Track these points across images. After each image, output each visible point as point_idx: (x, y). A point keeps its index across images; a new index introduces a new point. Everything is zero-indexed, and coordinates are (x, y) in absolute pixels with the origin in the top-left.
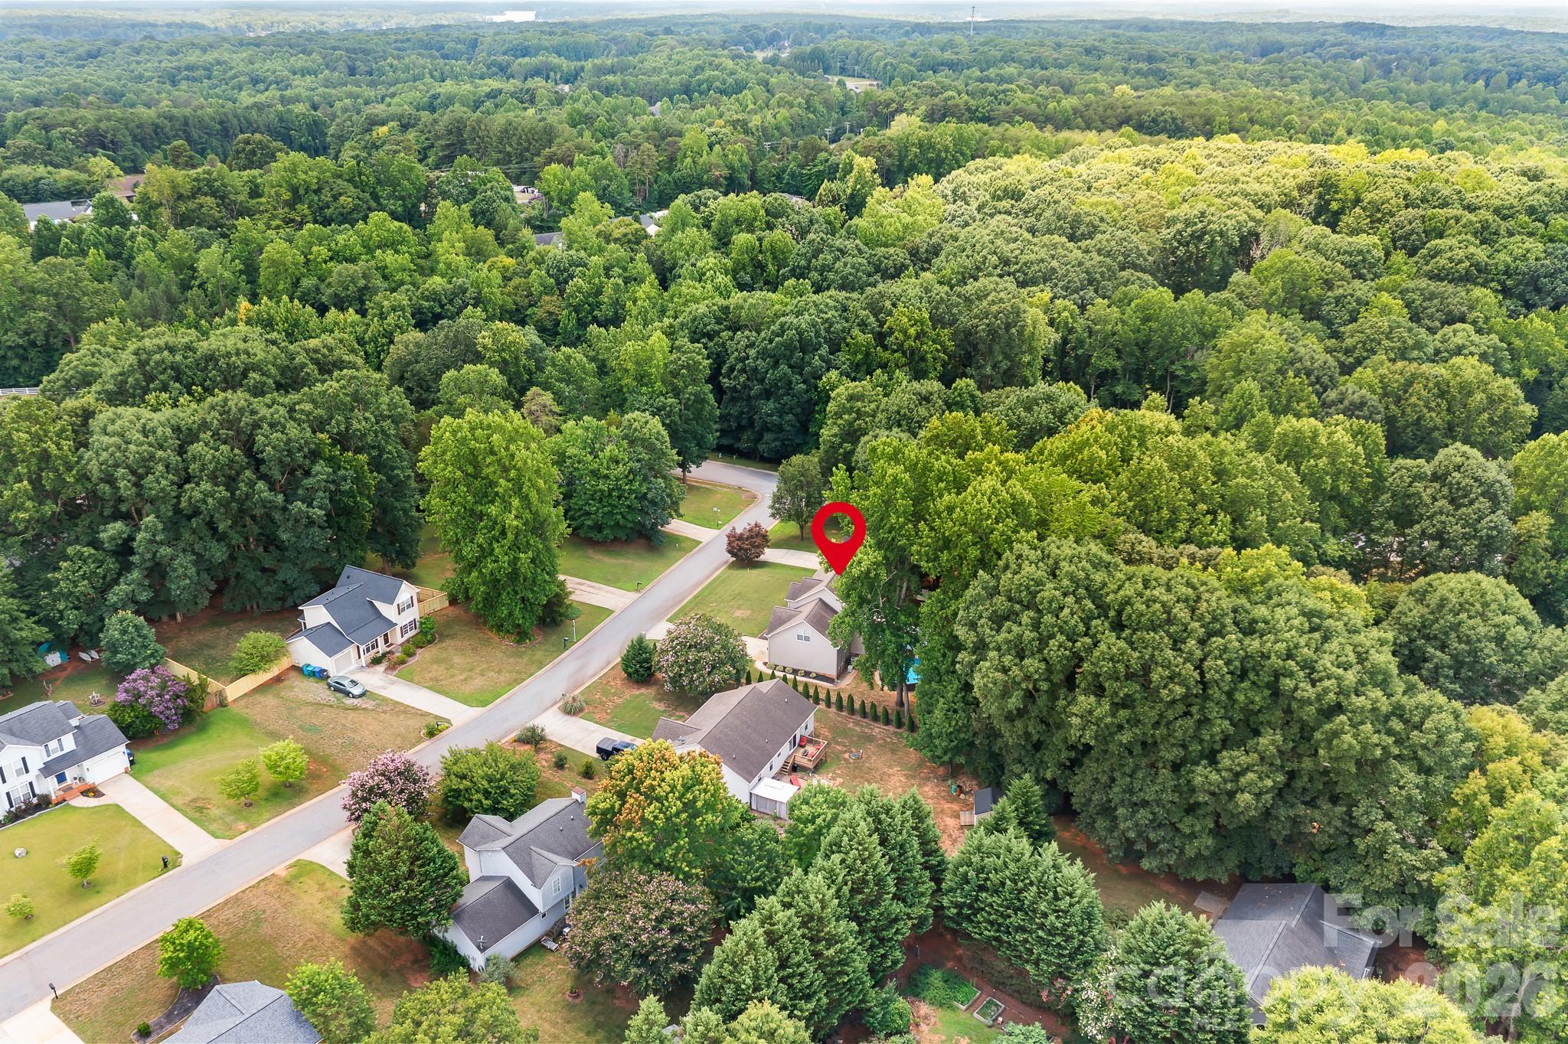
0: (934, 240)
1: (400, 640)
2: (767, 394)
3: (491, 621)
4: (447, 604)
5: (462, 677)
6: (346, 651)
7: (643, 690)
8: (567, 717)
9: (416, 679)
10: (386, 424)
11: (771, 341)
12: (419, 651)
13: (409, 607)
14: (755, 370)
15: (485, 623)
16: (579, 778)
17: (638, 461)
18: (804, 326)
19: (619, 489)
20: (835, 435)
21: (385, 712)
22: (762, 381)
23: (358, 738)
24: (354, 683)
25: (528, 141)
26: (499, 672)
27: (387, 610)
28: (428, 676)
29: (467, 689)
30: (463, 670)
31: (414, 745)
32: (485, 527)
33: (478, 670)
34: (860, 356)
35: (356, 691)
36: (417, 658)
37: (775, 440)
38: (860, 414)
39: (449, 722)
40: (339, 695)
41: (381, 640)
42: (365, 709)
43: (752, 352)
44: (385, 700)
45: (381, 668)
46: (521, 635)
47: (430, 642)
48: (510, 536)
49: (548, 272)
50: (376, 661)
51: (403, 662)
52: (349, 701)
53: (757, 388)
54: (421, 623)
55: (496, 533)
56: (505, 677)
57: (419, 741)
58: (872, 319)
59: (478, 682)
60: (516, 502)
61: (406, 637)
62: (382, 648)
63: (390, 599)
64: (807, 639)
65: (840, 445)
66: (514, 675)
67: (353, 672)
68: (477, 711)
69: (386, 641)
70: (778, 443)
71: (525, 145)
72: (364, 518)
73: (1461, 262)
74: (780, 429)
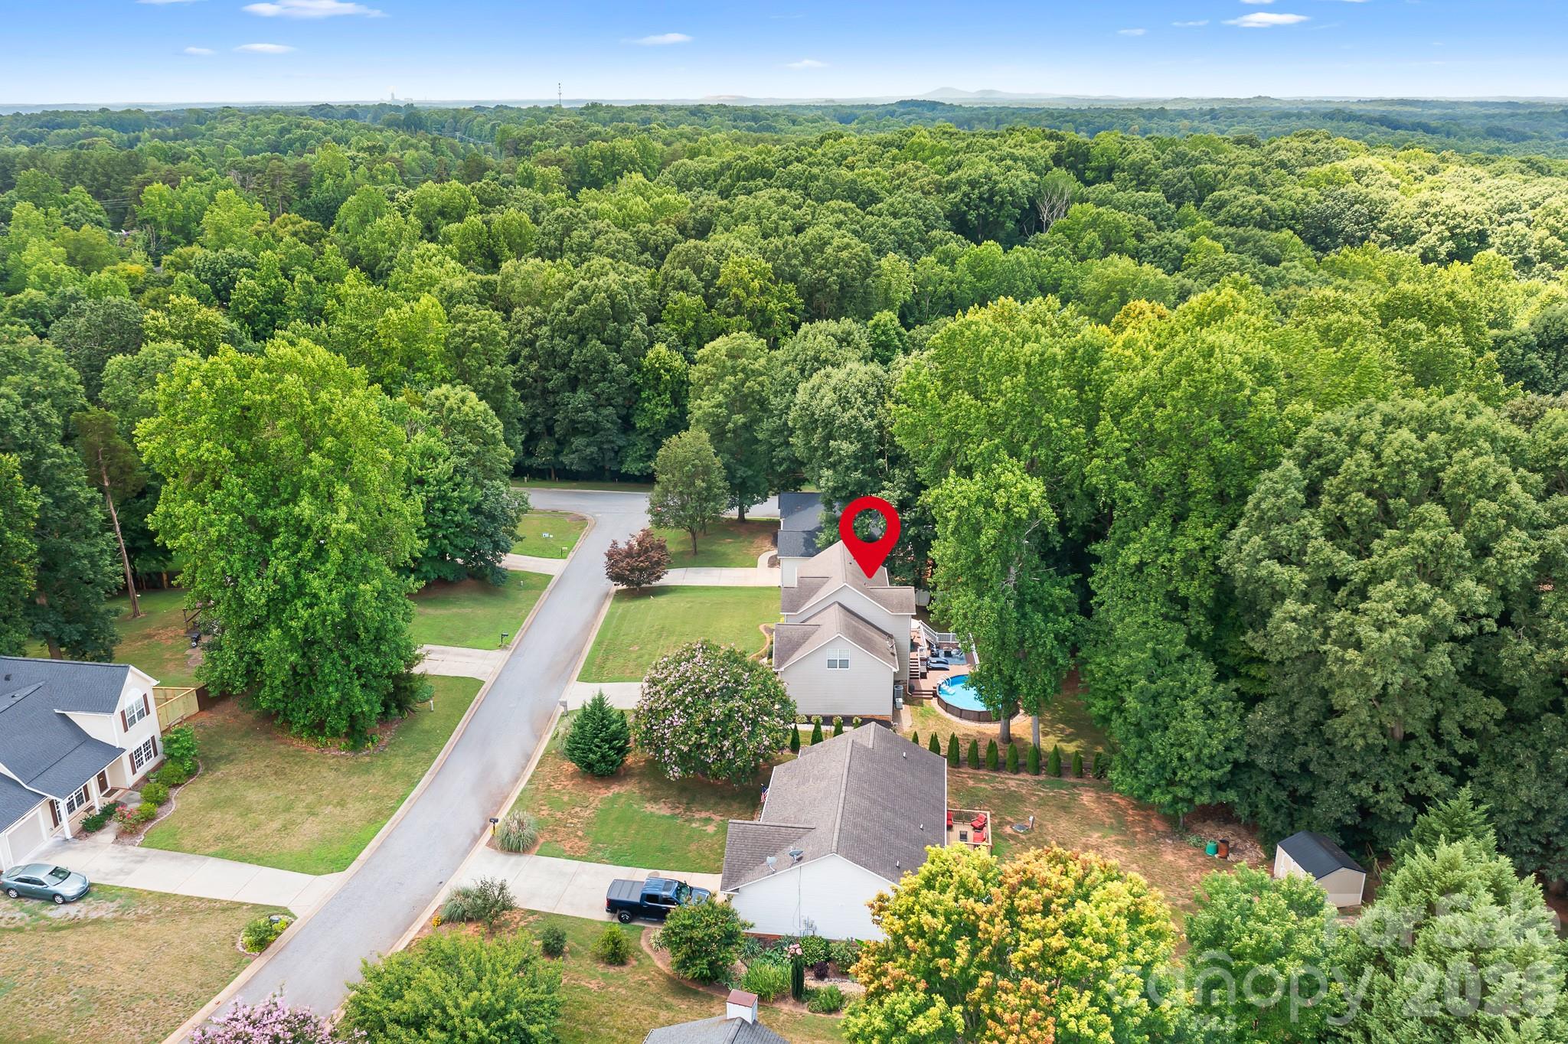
0: (700, 214)
1: (131, 779)
2: (573, 384)
3: (301, 718)
4: (195, 707)
5: (277, 824)
6: (29, 815)
7: (615, 789)
8: (514, 859)
9: (187, 842)
10: (43, 407)
11: (570, 312)
12: (174, 793)
13: (141, 715)
14: (552, 353)
15: (288, 724)
16: (601, 968)
17: (462, 455)
18: (615, 287)
19: (442, 497)
20: (719, 405)
21: (142, 919)
22: (564, 367)
23: (101, 984)
24: (59, 873)
25: (106, 175)
26: (342, 804)
27: (99, 726)
28: (208, 834)
29: (295, 843)
30: (273, 812)
31: (232, 974)
32: (285, 546)
33: (300, 807)
34: (690, 324)
35: (70, 888)
36: (174, 805)
37: (588, 445)
38: (749, 374)
39: (285, 911)
40: (30, 904)
41: (93, 784)
42: (97, 921)
43: (545, 330)
44: (133, 894)
45: (106, 836)
46: (356, 734)
47: (191, 774)
48: (335, 554)
49: (198, 276)
50: (92, 826)
51: (149, 818)
52: (57, 913)
53: (558, 377)
54: (168, 743)
55: (305, 554)
56: (356, 811)
57: (239, 964)
58: (694, 278)
59: (311, 828)
60: (344, 491)
61: (141, 771)
62: (97, 800)
63: (105, 703)
64: (844, 664)
65: (728, 419)
66: (372, 806)
67: (47, 854)
68: (330, 883)
69: (103, 785)
70: (594, 449)
71: (103, 179)
72: (18, 572)
73: (1252, 208)
74: (594, 429)
